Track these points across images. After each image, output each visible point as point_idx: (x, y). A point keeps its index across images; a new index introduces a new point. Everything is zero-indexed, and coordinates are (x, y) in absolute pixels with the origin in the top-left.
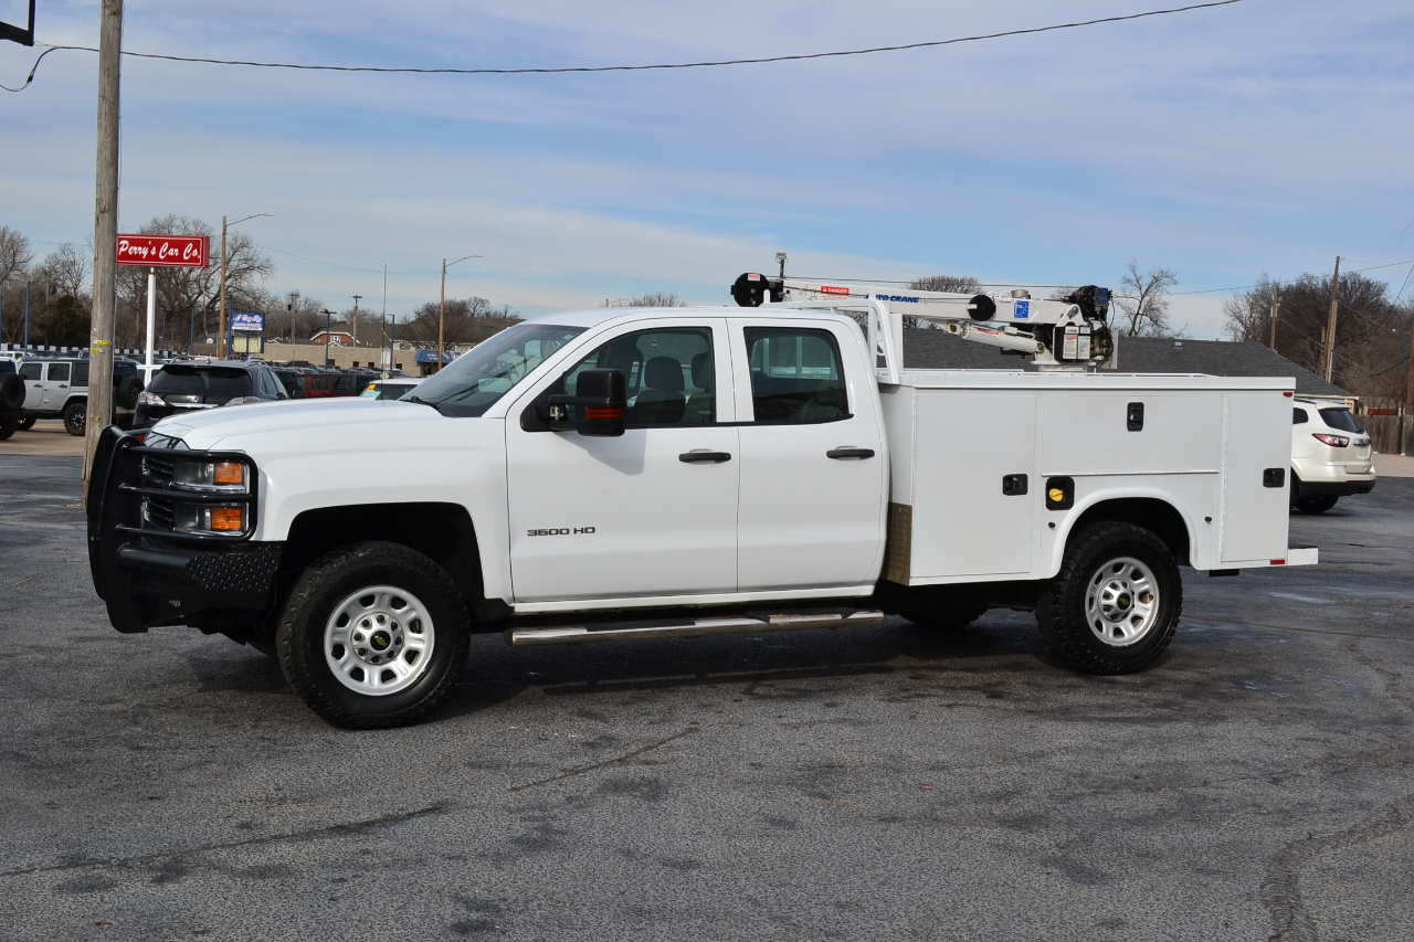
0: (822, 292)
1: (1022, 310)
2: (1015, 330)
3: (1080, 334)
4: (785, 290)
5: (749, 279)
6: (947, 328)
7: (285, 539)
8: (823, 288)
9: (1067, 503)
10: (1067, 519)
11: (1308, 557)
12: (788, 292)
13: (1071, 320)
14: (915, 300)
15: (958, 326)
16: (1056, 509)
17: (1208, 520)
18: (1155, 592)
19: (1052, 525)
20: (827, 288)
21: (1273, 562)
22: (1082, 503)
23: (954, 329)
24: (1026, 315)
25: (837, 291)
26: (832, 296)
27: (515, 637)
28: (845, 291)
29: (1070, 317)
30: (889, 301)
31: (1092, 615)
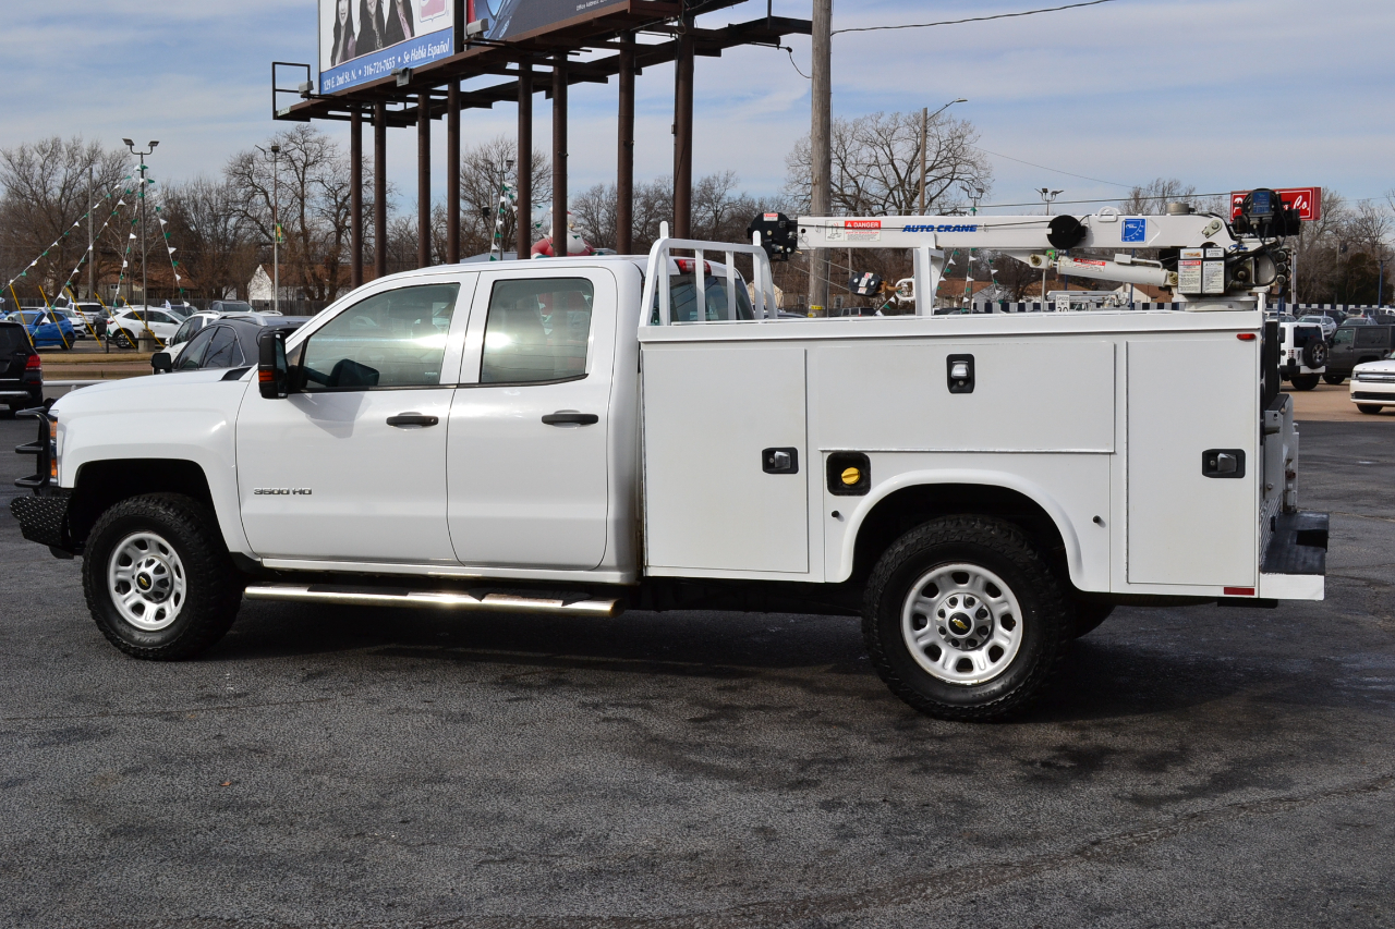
0: (846, 228)
1: (1134, 231)
2: (1127, 259)
3: (1205, 259)
4: (799, 229)
5: (766, 219)
6: (1027, 260)
7: (72, 486)
8: (846, 223)
9: (861, 487)
10: (858, 508)
11: (1306, 588)
12: (803, 231)
13: (1209, 240)
14: (972, 228)
15: (1043, 258)
16: (843, 494)
17: (1097, 520)
18: (1018, 617)
19: (836, 514)
20: (852, 222)
21: (1227, 590)
22: (880, 488)
23: (1036, 261)
24: (1141, 237)
25: (864, 225)
26: (858, 231)
27: (250, 590)
28: (877, 225)
29: (1207, 235)
30: (935, 231)
31: (917, 639)
